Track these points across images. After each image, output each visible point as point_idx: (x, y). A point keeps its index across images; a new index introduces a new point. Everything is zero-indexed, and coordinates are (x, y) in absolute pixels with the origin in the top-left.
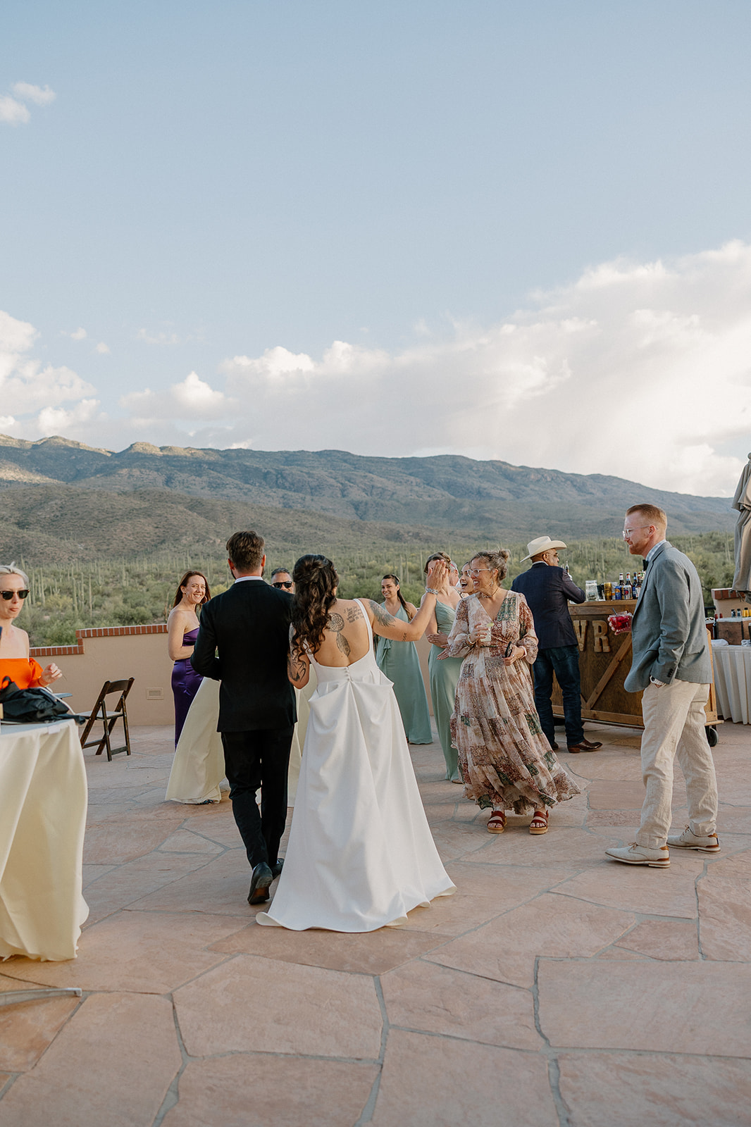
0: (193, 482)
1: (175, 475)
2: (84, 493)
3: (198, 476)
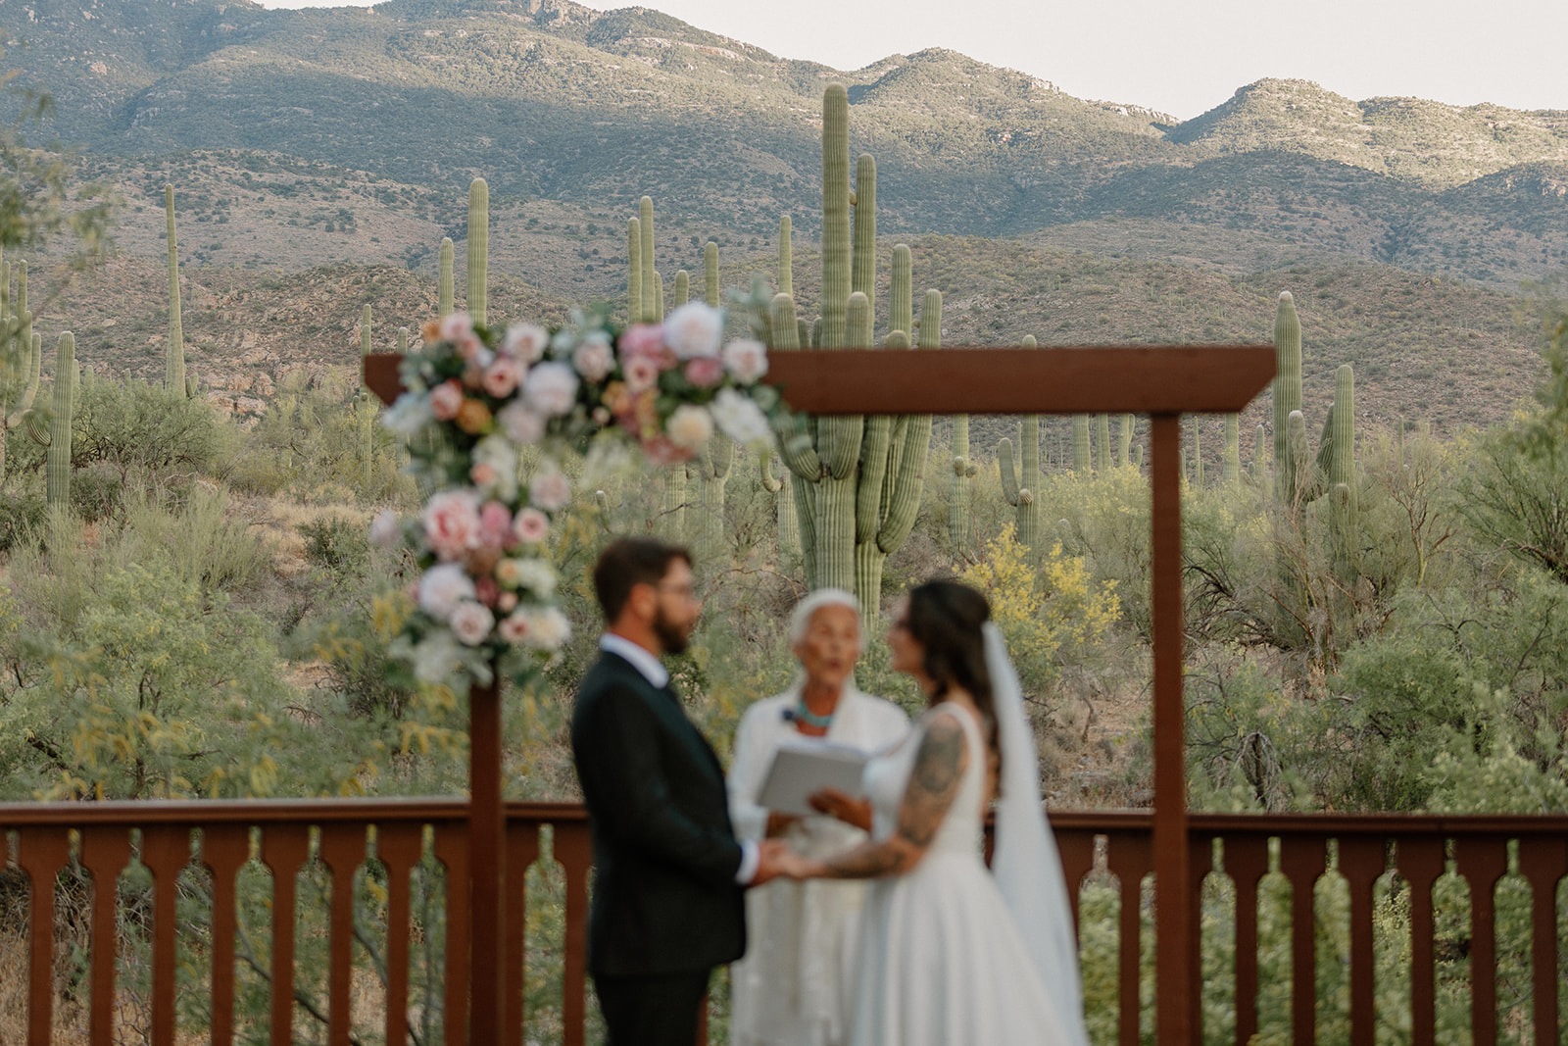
0: (1506, 253)
1: (1430, 222)
2: (1089, 270)
3: (1527, 226)
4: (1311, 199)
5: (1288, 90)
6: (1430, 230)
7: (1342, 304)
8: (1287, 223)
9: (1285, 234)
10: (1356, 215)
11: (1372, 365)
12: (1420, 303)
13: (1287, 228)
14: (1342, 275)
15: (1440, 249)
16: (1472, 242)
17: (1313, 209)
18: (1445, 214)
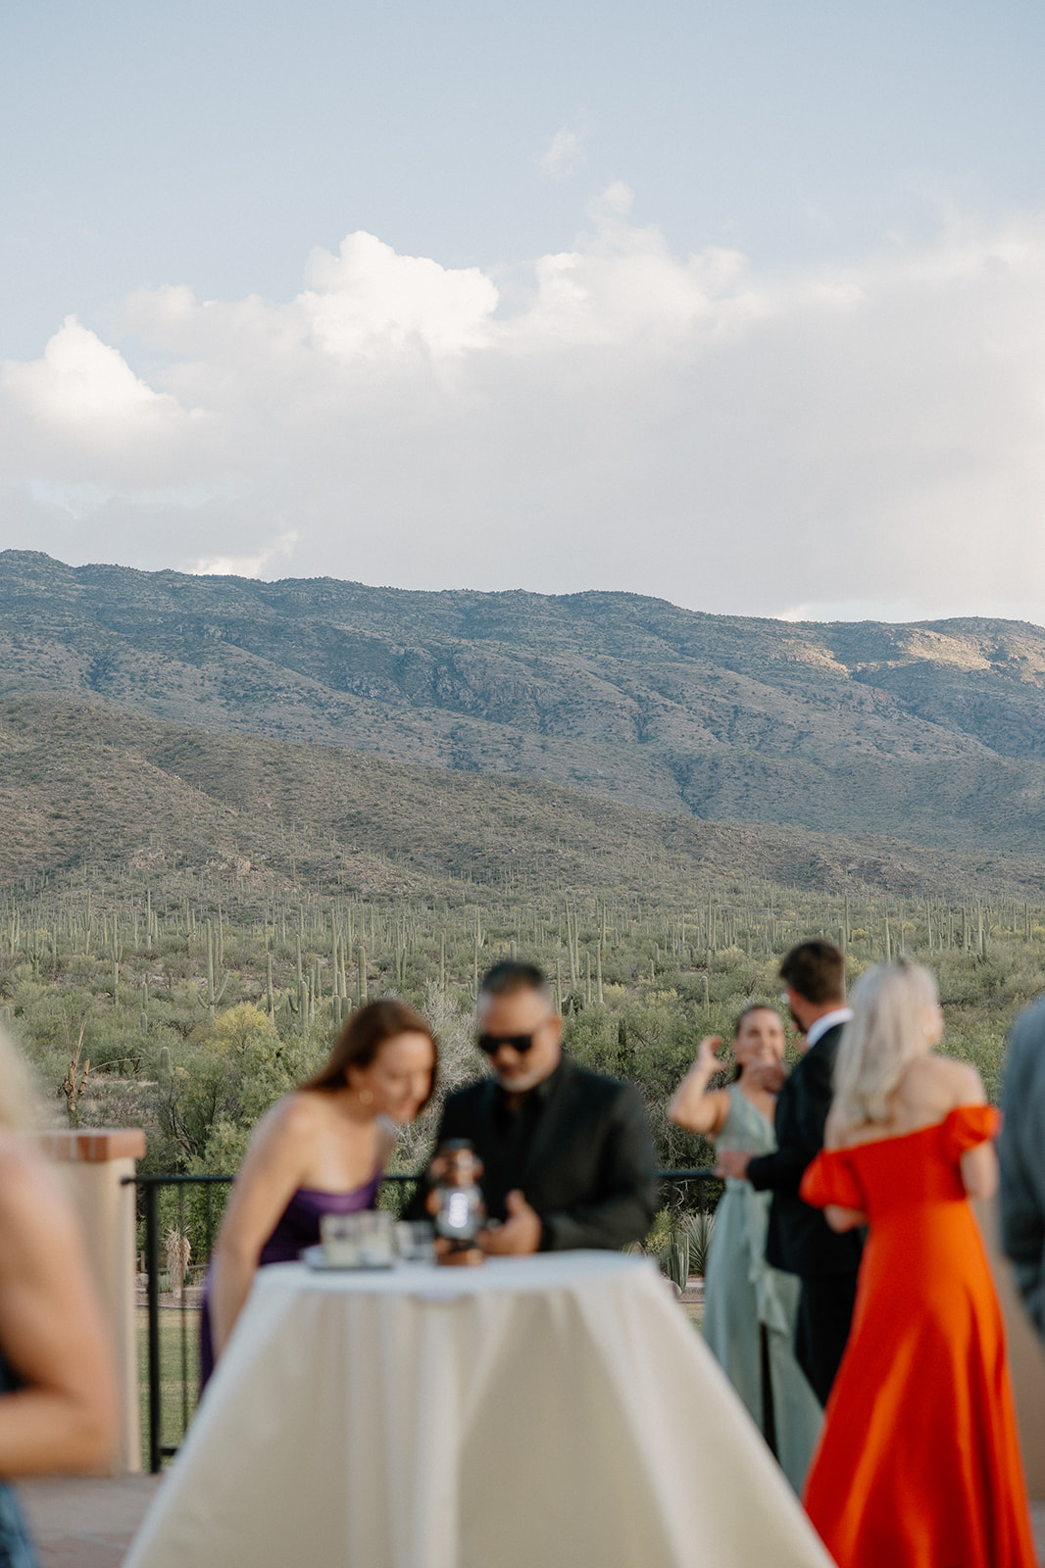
4: (36, 640)
5: (26, 559)
6: (121, 663)
7: (25, 726)
8: (19, 657)
9: (17, 665)
10: (69, 651)
11: (34, 772)
12: (80, 725)
13: (18, 661)
14: (26, 705)
15: (128, 676)
16: (152, 671)
17: (38, 647)
18: (133, 650)
